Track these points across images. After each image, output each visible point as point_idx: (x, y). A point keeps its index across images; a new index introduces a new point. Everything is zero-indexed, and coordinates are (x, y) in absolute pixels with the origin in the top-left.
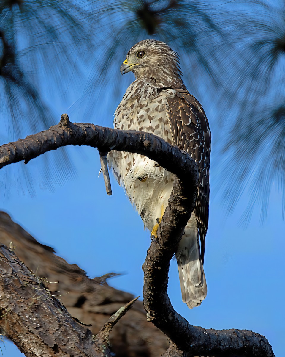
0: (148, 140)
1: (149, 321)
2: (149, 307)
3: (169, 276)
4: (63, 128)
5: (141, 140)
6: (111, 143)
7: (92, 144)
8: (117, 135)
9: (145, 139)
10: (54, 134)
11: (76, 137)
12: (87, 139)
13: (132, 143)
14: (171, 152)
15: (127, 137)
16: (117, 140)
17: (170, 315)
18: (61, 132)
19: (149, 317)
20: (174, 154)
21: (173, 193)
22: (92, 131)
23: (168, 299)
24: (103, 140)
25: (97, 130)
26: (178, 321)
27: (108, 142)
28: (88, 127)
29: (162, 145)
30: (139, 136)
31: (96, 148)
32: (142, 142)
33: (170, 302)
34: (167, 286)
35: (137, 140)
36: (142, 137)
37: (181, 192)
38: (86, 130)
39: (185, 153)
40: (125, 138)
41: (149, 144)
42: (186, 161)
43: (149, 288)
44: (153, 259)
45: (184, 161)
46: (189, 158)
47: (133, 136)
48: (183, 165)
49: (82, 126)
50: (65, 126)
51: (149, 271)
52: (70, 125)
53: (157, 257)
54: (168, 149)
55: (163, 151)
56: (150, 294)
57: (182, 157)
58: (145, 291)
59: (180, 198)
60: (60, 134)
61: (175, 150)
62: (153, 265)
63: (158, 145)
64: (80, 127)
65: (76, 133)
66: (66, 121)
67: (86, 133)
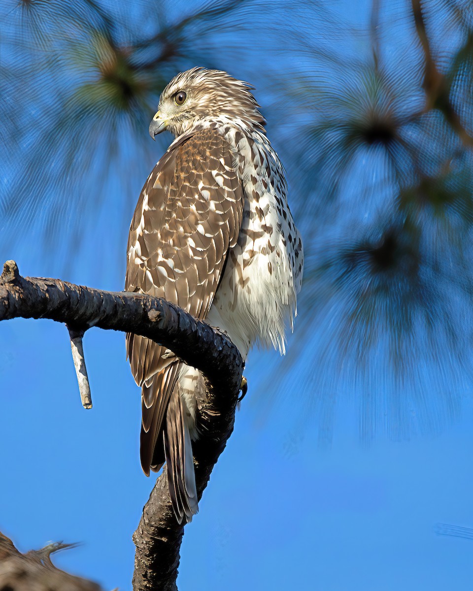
0: (157, 310)
3: (181, 553)
4: (7, 286)
5: (144, 309)
6: (92, 314)
7: (56, 315)
8: (101, 300)
9: (151, 308)
11: (30, 303)
12: (49, 307)
13: (127, 315)
14: (196, 331)
15: (119, 305)
16: (102, 309)
18: (4, 294)
20: (200, 335)
22: (58, 292)
24: (78, 310)
25: (67, 290)
27: (85, 313)
28: (52, 285)
29: (181, 319)
30: (140, 302)
31: (64, 324)
32: (146, 313)
34: (176, 572)
35: (136, 310)
36: (145, 305)
37: (209, 403)
38: (47, 291)
39: (220, 334)
40: (116, 306)
41: (159, 316)
42: (221, 349)
43: (145, 576)
44: (153, 523)
45: (218, 347)
46: (226, 343)
47: (129, 303)
48: (215, 355)
49: (40, 283)
50: (10, 282)
51: (146, 544)
52: (19, 282)
53: (161, 520)
54: (190, 327)
55: (182, 330)
56: (146, 586)
57: (215, 341)
58: (137, 580)
59: (206, 414)
60: (3, 298)
61: (203, 328)
62: (153, 534)
63: (172, 318)
64: (37, 285)
65: (29, 296)
66: (12, 274)
67: (47, 295)
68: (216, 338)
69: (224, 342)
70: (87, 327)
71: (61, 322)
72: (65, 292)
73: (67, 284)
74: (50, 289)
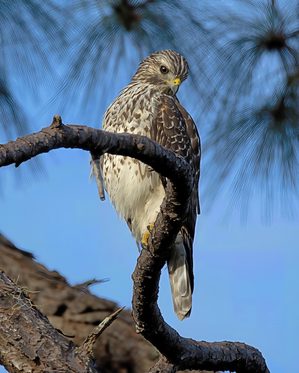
0: (142, 143)
1: (138, 333)
2: (138, 318)
4: (55, 130)
5: (135, 143)
6: (105, 146)
7: (84, 146)
8: (110, 138)
9: (139, 143)
10: (45, 135)
11: (68, 140)
12: (80, 141)
13: (125, 146)
14: (166, 156)
15: (120, 140)
16: (111, 143)
17: (160, 326)
18: (54, 134)
19: (139, 328)
20: (168, 158)
21: (166, 199)
22: (85, 133)
23: (158, 309)
24: (96, 143)
26: (168, 333)
27: (101, 145)
28: (81, 129)
29: (157, 149)
30: (133, 139)
31: (89, 152)
32: (136, 145)
33: (160, 312)
34: (157, 296)
35: (131, 144)
36: (135, 140)
37: (174, 198)
38: (78, 132)
39: (180, 157)
40: (118, 141)
41: (143, 147)
42: (180, 166)
43: (139, 298)
44: (143, 268)
45: (179, 165)
46: (183, 163)
47: (126, 139)
48: (177, 169)
49: (75, 128)
50: (57, 127)
51: (139, 280)
52: (62, 127)
53: (147, 266)
54: (162, 153)
55: (157, 155)
56: (139, 305)
57: (177, 162)
58: (134, 301)
59: (173, 204)
60: (53, 136)
61: (169, 154)
62: (143, 274)
63: (152, 149)
64: (72, 129)
65: (68, 135)
66: (58, 123)
67: (79, 135)
68: (177, 160)
69: (182, 162)
70: (102, 153)
71: (87, 150)
72: (89, 133)
73: (90, 129)
74: (80, 131)
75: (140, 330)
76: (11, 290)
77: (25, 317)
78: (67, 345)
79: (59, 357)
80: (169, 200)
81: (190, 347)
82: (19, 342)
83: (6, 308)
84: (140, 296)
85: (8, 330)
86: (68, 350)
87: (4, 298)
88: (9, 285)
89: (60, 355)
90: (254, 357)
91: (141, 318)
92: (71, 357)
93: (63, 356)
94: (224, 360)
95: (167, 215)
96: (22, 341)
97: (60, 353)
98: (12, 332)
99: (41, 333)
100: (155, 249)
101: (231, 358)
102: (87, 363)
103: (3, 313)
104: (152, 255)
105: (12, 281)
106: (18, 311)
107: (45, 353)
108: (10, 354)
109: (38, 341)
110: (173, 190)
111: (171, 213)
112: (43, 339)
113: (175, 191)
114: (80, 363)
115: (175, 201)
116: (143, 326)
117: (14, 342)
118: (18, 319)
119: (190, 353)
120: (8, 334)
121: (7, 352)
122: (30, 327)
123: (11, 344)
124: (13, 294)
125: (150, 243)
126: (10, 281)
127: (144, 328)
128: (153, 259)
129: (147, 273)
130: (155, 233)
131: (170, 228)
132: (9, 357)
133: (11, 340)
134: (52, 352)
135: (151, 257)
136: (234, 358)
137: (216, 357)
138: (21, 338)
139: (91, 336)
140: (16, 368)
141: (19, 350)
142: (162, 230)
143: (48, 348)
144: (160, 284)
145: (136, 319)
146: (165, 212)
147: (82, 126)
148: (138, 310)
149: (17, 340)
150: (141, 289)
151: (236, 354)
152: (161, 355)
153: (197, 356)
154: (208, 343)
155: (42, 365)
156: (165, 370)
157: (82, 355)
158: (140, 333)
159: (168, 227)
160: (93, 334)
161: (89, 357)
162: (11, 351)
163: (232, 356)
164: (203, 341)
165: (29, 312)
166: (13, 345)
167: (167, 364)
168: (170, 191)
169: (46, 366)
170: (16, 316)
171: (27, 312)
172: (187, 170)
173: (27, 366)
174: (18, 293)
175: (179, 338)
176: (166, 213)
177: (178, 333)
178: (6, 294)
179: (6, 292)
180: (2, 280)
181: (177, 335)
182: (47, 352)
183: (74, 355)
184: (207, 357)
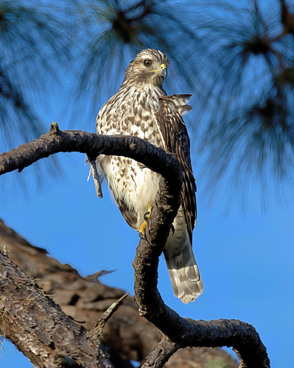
0: (134, 143)
1: (141, 316)
2: (141, 303)
3: (158, 271)
4: (53, 136)
5: (127, 143)
6: (100, 148)
7: (81, 150)
8: (104, 140)
9: (131, 143)
10: (44, 142)
11: (65, 144)
12: (76, 145)
13: (119, 147)
14: (156, 153)
15: (114, 142)
16: (105, 145)
17: (161, 309)
18: (52, 140)
19: (141, 311)
20: (159, 155)
21: (159, 192)
22: (81, 137)
23: (158, 294)
24: (92, 146)
25: (86, 136)
26: (169, 314)
27: (96, 147)
28: (77, 134)
29: (148, 147)
30: (125, 140)
32: (128, 145)
33: (160, 296)
34: (157, 282)
35: (123, 144)
36: (128, 141)
37: (166, 191)
38: (75, 137)
39: (169, 154)
40: (112, 142)
41: (135, 146)
42: (170, 162)
43: (140, 284)
44: (142, 256)
47: (119, 140)
48: (167, 165)
49: (71, 133)
50: (54, 134)
51: (139, 267)
52: (59, 133)
53: (146, 254)
54: (153, 151)
55: (149, 153)
56: (141, 290)
57: (167, 158)
58: (136, 287)
59: (166, 197)
60: (51, 142)
61: (160, 151)
62: (143, 262)
63: (143, 147)
64: (69, 134)
65: (65, 140)
66: (55, 129)
67: (75, 139)
68: (167, 156)
69: (172, 158)
71: (84, 153)
72: (84, 137)
73: (85, 133)
74: (76, 136)
75: (143, 313)
76: (25, 282)
77: (39, 306)
78: (78, 330)
79: (72, 341)
80: (162, 194)
81: (190, 326)
82: (34, 330)
83: (21, 299)
84: (141, 282)
85: (24, 318)
86: (80, 335)
87: (19, 290)
88: (23, 277)
89: (72, 339)
90: (248, 332)
91: (143, 302)
92: (83, 341)
93: (76, 340)
94: (221, 336)
95: (161, 207)
96: (37, 328)
97: (72, 338)
98: (28, 321)
99: (54, 320)
100: (152, 238)
101: (227, 334)
102: (98, 346)
103: (19, 303)
104: (150, 245)
105: (26, 274)
106: (32, 302)
107: (59, 338)
108: (27, 340)
109: (53, 328)
110: (165, 184)
111: (165, 205)
112: (57, 326)
113: (167, 184)
114: (91, 346)
115: (168, 194)
116: (146, 309)
117: (30, 329)
118: (32, 308)
119: (190, 331)
120: (24, 323)
121: (24, 339)
122: (45, 314)
123: (27, 332)
124: (27, 285)
125: (147, 233)
126: (24, 274)
127: (147, 311)
128: (151, 247)
129: (146, 260)
130: (152, 224)
131: (165, 219)
132: (26, 344)
133: (27, 328)
134: (65, 337)
135: (149, 246)
136: (230, 334)
137: (214, 334)
138: (37, 326)
139: (101, 321)
140: (33, 353)
141: (35, 336)
142: (157, 221)
143: (61, 333)
144: (159, 271)
145: (138, 303)
146: (159, 204)
147: (78, 131)
148: (140, 295)
149: (33, 327)
150: (142, 276)
151: (232, 331)
152: (164, 335)
153: (197, 334)
154: (206, 322)
155: (57, 350)
156: (168, 348)
157: (93, 338)
158: (143, 315)
159: (162, 218)
160: (102, 319)
161: (99, 340)
162: (28, 338)
163: (228, 333)
164: (201, 320)
165: (42, 302)
166: (30, 332)
167: (169, 343)
168: (162, 185)
169: (61, 350)
170: (31, 306)
171: (41, 301)
172: (176, 164)
173: (43, 351)
174: (32, 285)
175: (179, 319)
176: (160, 206)
177: (177, 314)
178: (21, 286)
179: (20, 284)
180: (17, 274)
181: (177, 316)
182: (61, 337)
183: (85, 338)
184: (205, 335)
